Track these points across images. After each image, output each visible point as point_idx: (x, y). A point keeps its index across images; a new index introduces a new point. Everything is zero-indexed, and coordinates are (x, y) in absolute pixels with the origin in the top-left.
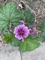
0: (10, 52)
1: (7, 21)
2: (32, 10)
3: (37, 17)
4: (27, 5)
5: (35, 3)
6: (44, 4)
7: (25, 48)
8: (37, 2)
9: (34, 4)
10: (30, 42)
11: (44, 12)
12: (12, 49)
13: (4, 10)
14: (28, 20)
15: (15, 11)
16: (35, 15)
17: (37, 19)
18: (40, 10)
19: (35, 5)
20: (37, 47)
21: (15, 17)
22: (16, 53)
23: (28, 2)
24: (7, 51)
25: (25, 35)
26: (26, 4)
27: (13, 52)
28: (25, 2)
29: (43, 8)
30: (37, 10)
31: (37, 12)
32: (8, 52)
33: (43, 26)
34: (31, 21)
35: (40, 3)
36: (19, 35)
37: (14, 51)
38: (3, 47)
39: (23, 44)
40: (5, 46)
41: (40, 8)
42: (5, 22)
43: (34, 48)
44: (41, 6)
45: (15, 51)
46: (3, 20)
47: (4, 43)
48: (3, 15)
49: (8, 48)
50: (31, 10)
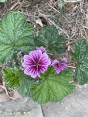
0: (22, 112)
1: (10, 45)
2: (61, 29)
3: (71, 41)
4: (51, 21)
5: (66, 17)
6: (82, 18)
7: (46, 96)
8: (69, 15)
9: (64, 18)
10: (54, 83)
11: (83, 31)
12: (27, 106)
13: (4, 25)
14: (53, 46)
15: (21, 26)
16: (67, 37)
17: (71, 45)
18: (76, 28)
19: (66, 19)
20: (68, 91)
21: (22, 36)
22: (34, 114)
23: (52, 15)
24: (16, 112)
25: (43, 69)
26: (49, 19)
27: (29, 113)
28: (48, 16)
29: (81, 25)
30: (70, 28)
31: (70, 33)
32: (18, 113)
33: (79, 52)
34: (59, 47)
35: (76, 16)
36: (32, 70)
37: (30, 110)
38: (8, 102)
39: (42, 87)
40: (13, 101)
41: (76, 25)
42: (5, 47)
43: (62, 95)
44: (77, 21)
45: (32, 111)
46: (2, 43)
47: (9, 94)
48: (3, 35)
49: (18, 105)
50: (58, 29)
